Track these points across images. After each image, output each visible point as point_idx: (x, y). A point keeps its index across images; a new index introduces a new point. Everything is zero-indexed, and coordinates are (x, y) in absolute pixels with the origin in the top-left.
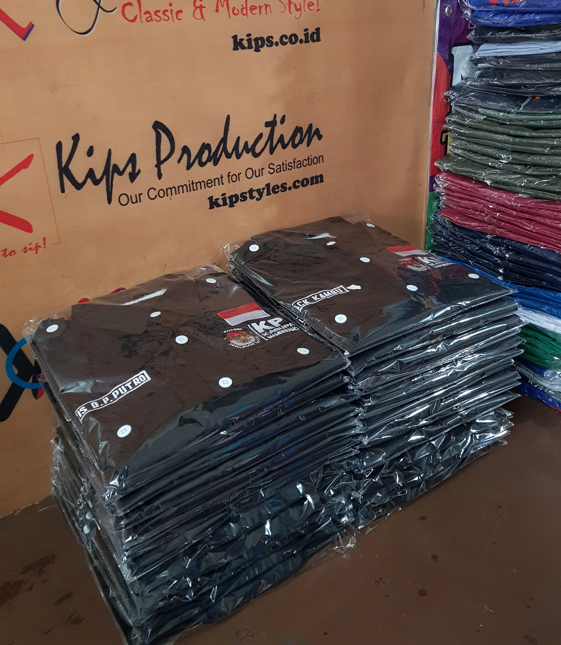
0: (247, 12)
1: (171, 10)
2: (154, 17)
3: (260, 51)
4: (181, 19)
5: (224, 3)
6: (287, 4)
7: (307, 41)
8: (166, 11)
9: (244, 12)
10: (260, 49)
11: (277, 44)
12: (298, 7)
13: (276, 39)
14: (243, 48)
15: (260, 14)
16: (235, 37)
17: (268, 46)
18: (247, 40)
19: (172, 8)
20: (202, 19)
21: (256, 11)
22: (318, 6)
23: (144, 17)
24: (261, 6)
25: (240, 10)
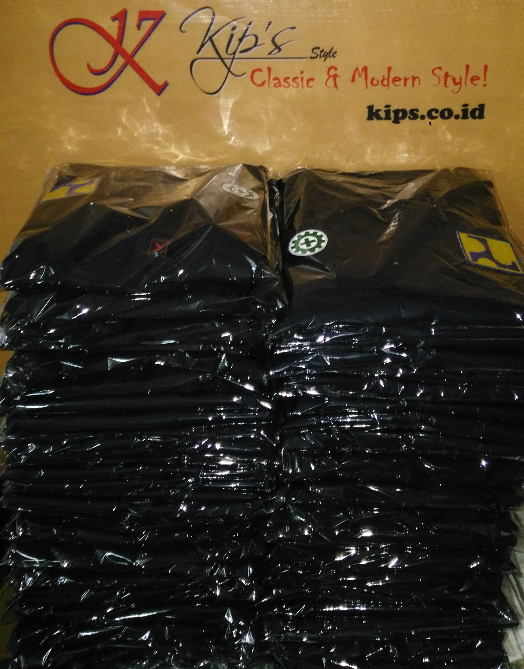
0: (388, 83)
1: (302, 78)
2: (283, 83)
3: (399, 123)
4: (312, 87)
5: (362, 73)
6: (443, 77)
7: (465, 117)
8: (297, 78)
9: (385, 83)
10: (400, 121)
11: (423, 117)
12: (458, 80)
13: (423, 111)
14: (379, 118)
15: (405, 85)
16: (370, 108)
17: (410, 118)
18: (385, 111)
19: (303, 76)
20: (335, 88)
21: (402, 83)
22: (485, 80)
23: (272, 83)
24: (407, 78)
25: (380, 81)
